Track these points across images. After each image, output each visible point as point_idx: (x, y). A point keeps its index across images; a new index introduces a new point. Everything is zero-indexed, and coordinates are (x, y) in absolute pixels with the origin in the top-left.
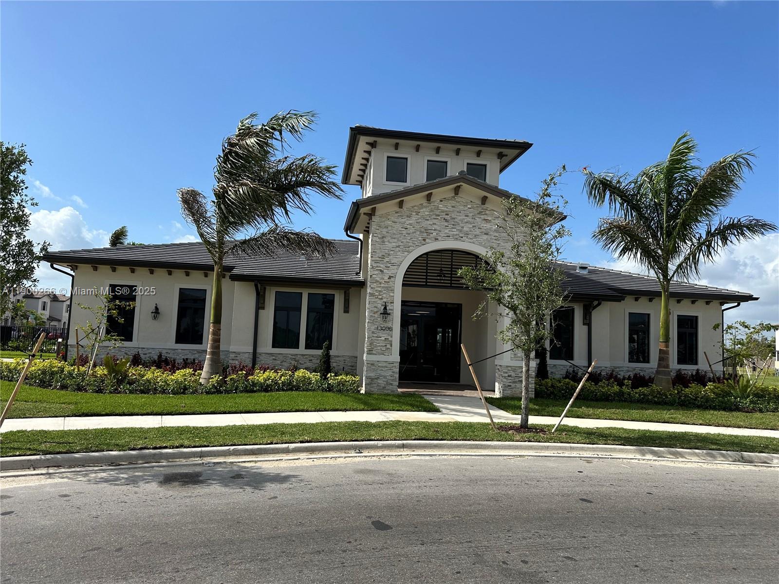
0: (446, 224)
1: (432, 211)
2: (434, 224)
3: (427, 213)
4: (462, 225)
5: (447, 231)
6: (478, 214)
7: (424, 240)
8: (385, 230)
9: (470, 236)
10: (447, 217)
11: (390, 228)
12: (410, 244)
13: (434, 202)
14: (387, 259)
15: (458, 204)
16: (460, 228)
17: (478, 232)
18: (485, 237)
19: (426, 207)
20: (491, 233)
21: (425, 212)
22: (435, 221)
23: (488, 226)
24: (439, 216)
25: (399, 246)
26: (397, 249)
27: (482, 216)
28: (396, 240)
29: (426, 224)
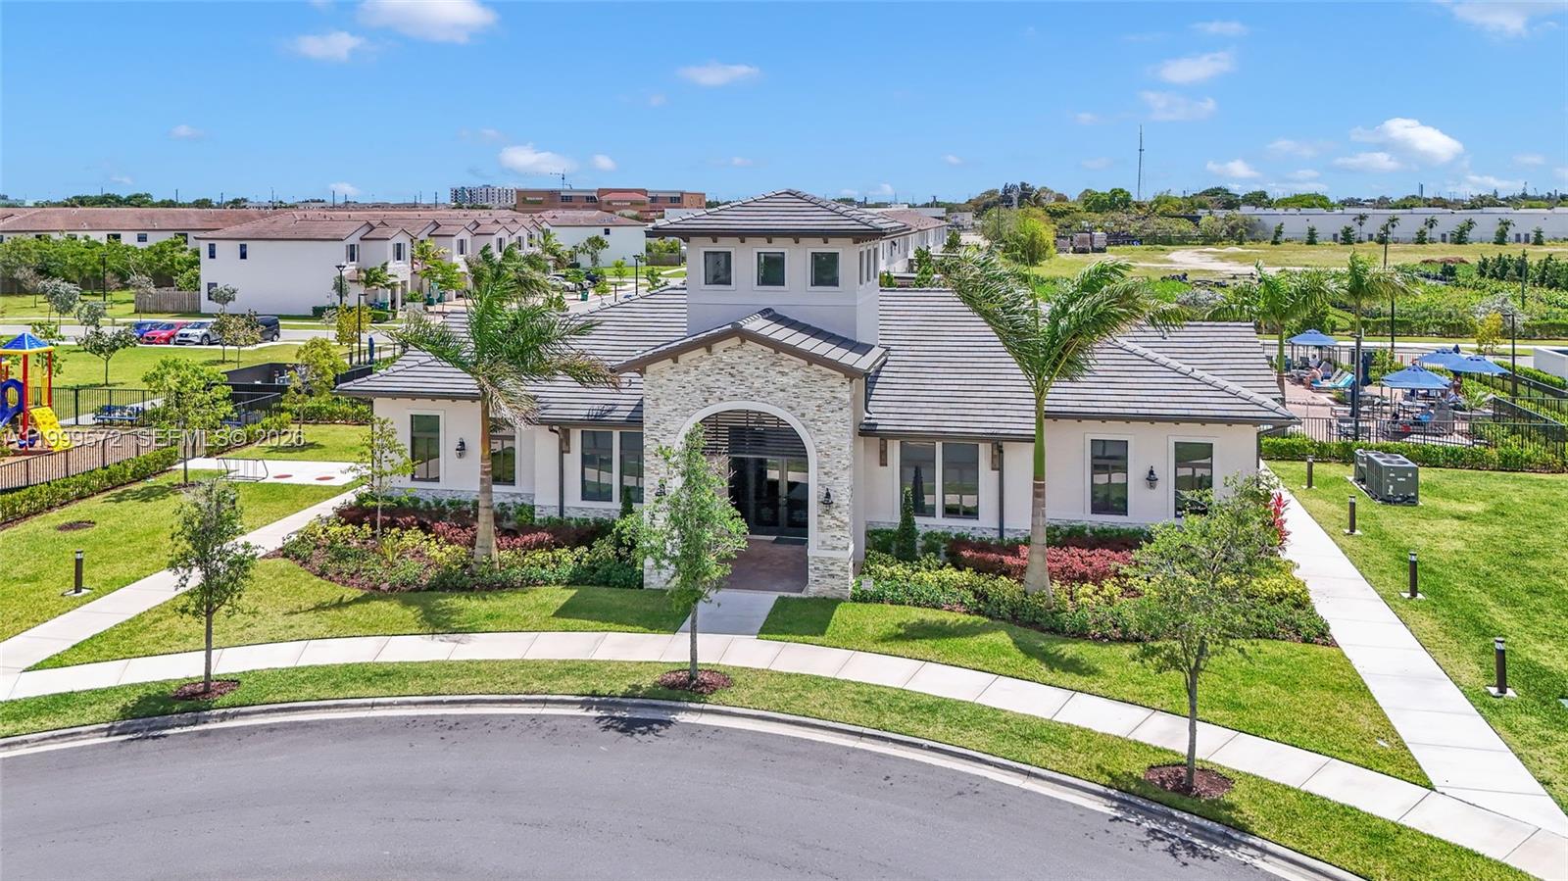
0: (733, 380)
1: (714, 364)
2: (718, 380)
3: (708, 367)
4: (753, 380)
5: (733, 389)
6: (772, 365)
7: (706, 401)
8: (660, 390)
9: (762, 394)
10: (733, 371)
11: (664, 388)
12: (689, 407)
13: (716, 353)
14: (662, 426)
15: (746, 354)
16: (749, 384)
17: (772, 388)
18: (781, 394)
19: (705, 359)
20: (789, 389)
21: (705, 366)
22: (718, 377)
23: (785, 379)
24: (723, 369)
25: (676, 410)
26: (675, 412)
27: (777, 368)
28: (671, 402)
29: (708, 381)
